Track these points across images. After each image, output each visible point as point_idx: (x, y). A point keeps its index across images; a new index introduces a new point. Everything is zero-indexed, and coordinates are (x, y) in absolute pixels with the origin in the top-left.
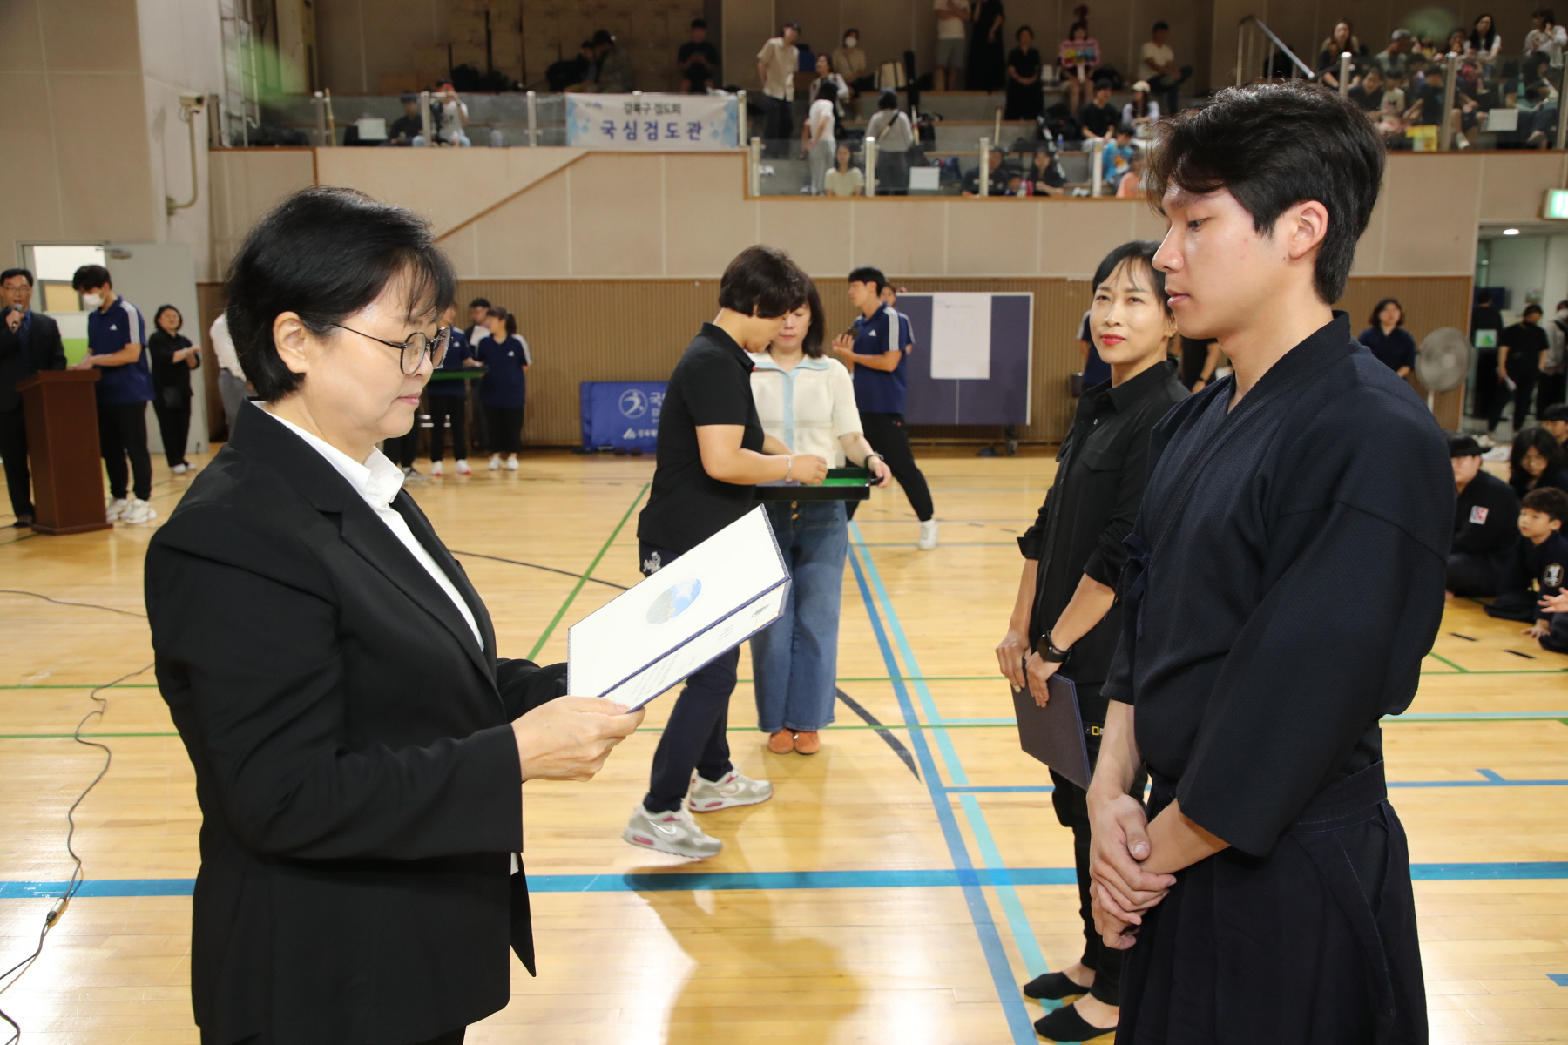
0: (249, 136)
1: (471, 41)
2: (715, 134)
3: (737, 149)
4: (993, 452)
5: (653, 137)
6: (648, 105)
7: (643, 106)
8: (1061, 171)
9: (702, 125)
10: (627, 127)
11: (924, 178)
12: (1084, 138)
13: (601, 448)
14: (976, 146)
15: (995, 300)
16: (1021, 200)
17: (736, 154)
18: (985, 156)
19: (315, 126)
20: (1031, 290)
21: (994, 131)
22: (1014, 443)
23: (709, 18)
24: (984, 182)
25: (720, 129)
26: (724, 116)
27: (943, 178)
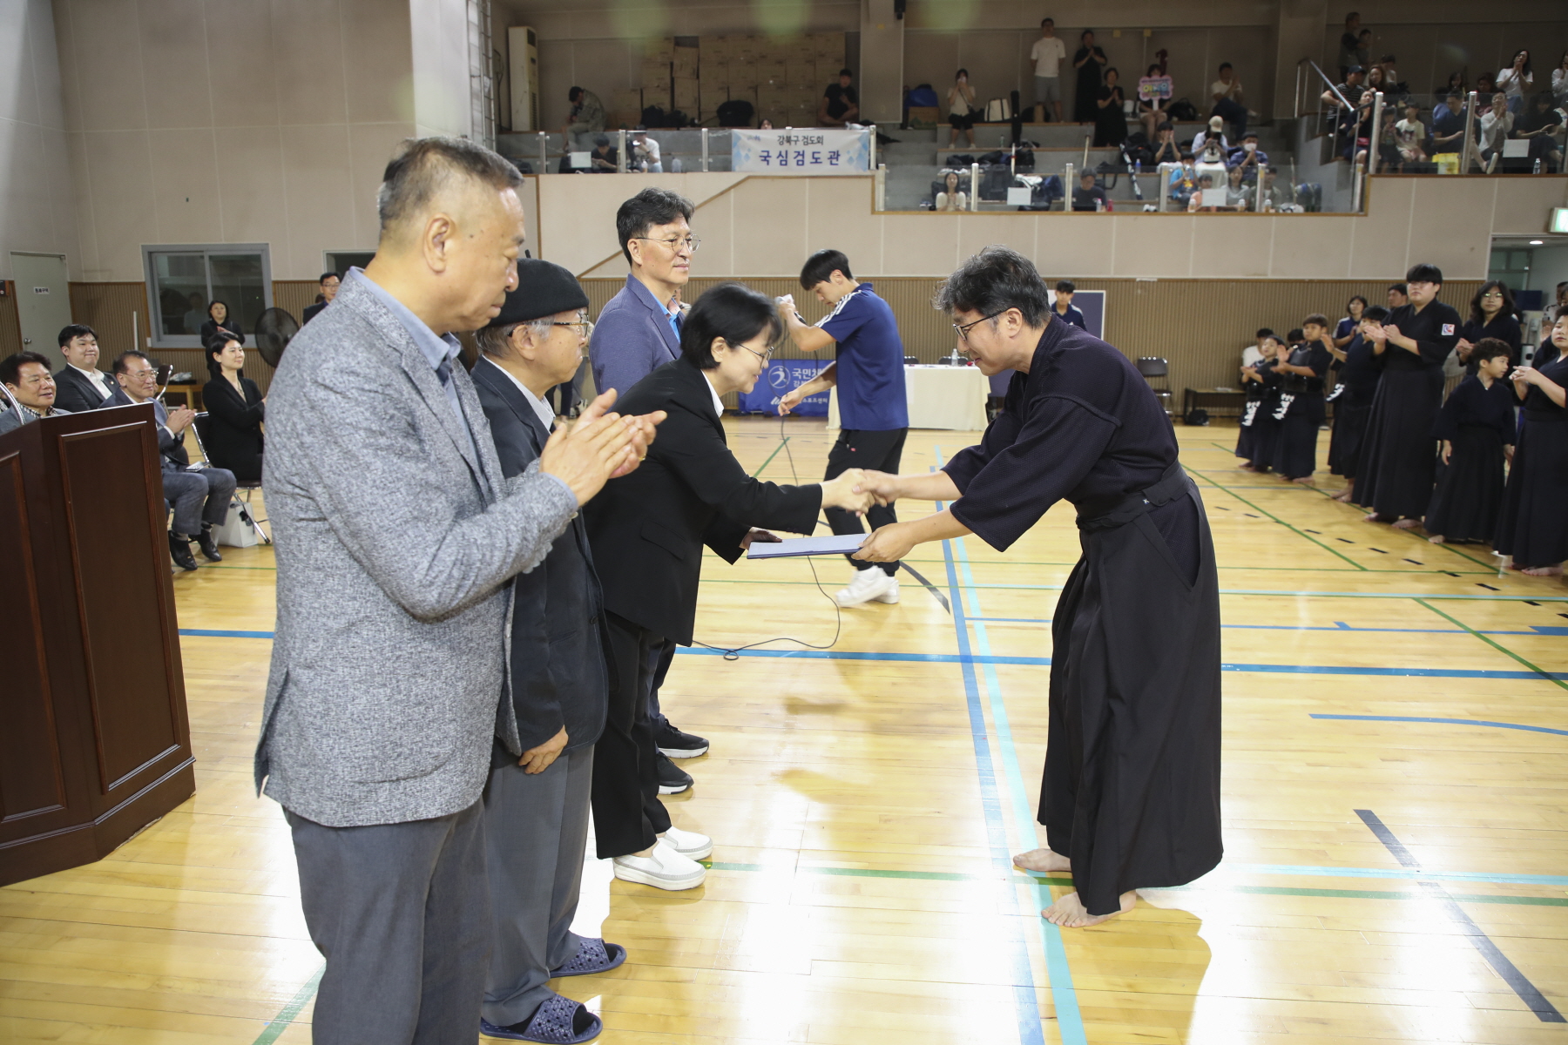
1: (658, 86)
2: (850, 160)
3: (868, 173)
5: (800, 163)
6: (797, 137)
7: (793, 138)
9: (840, 153)
10: (780, 155)
11: (1018, 197)
13: (752, 412)
14: (1063, 170)
17: (866, 177)
18: (1070, 178)
19: (538, 157)
20: (1104, 289)
21: (1082, 157)
24: (1068, 199)
25: (854, 158)
26: (858, 145)
27: (1034, 197)
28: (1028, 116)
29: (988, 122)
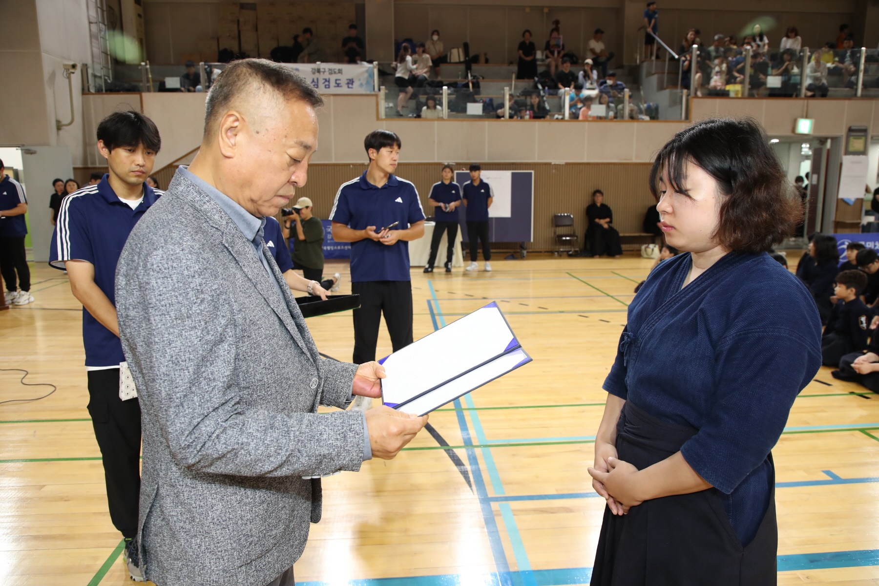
0: (105, 87)
1: (229, 36)
2: (361, 85)
3: (373, 93)
4: (513, 257)
5: (327, 86)
6: (325, 69)
7: (322, 70)
8: (547, 107)
9: (354, 80)
10: (313, 81)
11: (475, 109)
12: (559, 89)
14: (502, 92)
15: (513, 174)
16: (526, 121)
17: (372, 95)
18: (507, 97)
19: (141, 80)
20: (532, 170)
21: (511, 85)
22: (525, 252)
23: (358, 23)
24: (507, 111)
25: (364, 82)
26: (366, 75)
27: (485, 109)
28: (475, 59)
29: (450, 63)
